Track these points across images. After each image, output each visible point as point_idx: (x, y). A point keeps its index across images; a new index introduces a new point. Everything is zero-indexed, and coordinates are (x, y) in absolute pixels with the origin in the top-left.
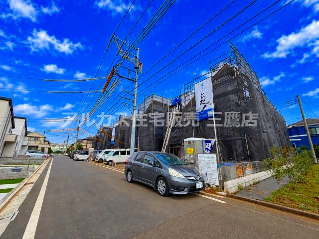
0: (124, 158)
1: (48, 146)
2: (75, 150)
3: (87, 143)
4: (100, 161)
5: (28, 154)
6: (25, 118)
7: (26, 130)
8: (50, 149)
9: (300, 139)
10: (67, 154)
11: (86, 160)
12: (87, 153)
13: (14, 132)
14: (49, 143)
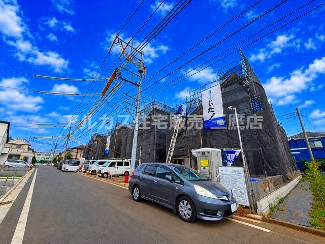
0: (121, 170)
1: (32, 154)
2: (63, 159)
3: (77, 153)
4: (93, 172)
5: (8, 163)
6: (9, 123)
7: (8, 136)
8: (34, 159)
9: (299, 153)
10: (53, 164)
11: (77, 172)
12: (78, 163)
14: (33, 152)
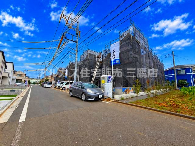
1: (28, 79)
2: (44, 82)
3: (51, 78)
4: (59, 87)
5: (16, 84)
6: (13, 63)
7: (14, 70)
8: (29, 81)
9: (172, 77)
10: (40, 84)
11: (51, 87)
12: (51, 83)
13: (7, 71)
14: (28, 78)
